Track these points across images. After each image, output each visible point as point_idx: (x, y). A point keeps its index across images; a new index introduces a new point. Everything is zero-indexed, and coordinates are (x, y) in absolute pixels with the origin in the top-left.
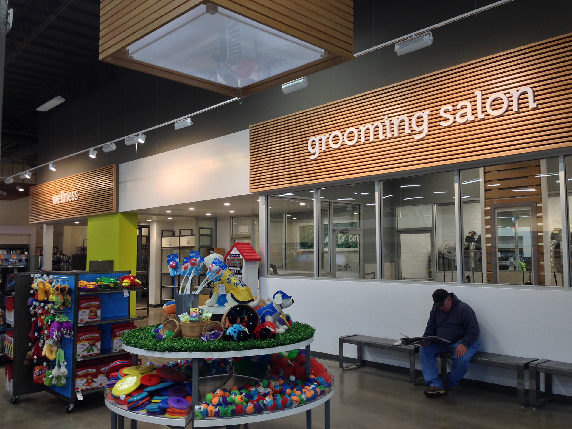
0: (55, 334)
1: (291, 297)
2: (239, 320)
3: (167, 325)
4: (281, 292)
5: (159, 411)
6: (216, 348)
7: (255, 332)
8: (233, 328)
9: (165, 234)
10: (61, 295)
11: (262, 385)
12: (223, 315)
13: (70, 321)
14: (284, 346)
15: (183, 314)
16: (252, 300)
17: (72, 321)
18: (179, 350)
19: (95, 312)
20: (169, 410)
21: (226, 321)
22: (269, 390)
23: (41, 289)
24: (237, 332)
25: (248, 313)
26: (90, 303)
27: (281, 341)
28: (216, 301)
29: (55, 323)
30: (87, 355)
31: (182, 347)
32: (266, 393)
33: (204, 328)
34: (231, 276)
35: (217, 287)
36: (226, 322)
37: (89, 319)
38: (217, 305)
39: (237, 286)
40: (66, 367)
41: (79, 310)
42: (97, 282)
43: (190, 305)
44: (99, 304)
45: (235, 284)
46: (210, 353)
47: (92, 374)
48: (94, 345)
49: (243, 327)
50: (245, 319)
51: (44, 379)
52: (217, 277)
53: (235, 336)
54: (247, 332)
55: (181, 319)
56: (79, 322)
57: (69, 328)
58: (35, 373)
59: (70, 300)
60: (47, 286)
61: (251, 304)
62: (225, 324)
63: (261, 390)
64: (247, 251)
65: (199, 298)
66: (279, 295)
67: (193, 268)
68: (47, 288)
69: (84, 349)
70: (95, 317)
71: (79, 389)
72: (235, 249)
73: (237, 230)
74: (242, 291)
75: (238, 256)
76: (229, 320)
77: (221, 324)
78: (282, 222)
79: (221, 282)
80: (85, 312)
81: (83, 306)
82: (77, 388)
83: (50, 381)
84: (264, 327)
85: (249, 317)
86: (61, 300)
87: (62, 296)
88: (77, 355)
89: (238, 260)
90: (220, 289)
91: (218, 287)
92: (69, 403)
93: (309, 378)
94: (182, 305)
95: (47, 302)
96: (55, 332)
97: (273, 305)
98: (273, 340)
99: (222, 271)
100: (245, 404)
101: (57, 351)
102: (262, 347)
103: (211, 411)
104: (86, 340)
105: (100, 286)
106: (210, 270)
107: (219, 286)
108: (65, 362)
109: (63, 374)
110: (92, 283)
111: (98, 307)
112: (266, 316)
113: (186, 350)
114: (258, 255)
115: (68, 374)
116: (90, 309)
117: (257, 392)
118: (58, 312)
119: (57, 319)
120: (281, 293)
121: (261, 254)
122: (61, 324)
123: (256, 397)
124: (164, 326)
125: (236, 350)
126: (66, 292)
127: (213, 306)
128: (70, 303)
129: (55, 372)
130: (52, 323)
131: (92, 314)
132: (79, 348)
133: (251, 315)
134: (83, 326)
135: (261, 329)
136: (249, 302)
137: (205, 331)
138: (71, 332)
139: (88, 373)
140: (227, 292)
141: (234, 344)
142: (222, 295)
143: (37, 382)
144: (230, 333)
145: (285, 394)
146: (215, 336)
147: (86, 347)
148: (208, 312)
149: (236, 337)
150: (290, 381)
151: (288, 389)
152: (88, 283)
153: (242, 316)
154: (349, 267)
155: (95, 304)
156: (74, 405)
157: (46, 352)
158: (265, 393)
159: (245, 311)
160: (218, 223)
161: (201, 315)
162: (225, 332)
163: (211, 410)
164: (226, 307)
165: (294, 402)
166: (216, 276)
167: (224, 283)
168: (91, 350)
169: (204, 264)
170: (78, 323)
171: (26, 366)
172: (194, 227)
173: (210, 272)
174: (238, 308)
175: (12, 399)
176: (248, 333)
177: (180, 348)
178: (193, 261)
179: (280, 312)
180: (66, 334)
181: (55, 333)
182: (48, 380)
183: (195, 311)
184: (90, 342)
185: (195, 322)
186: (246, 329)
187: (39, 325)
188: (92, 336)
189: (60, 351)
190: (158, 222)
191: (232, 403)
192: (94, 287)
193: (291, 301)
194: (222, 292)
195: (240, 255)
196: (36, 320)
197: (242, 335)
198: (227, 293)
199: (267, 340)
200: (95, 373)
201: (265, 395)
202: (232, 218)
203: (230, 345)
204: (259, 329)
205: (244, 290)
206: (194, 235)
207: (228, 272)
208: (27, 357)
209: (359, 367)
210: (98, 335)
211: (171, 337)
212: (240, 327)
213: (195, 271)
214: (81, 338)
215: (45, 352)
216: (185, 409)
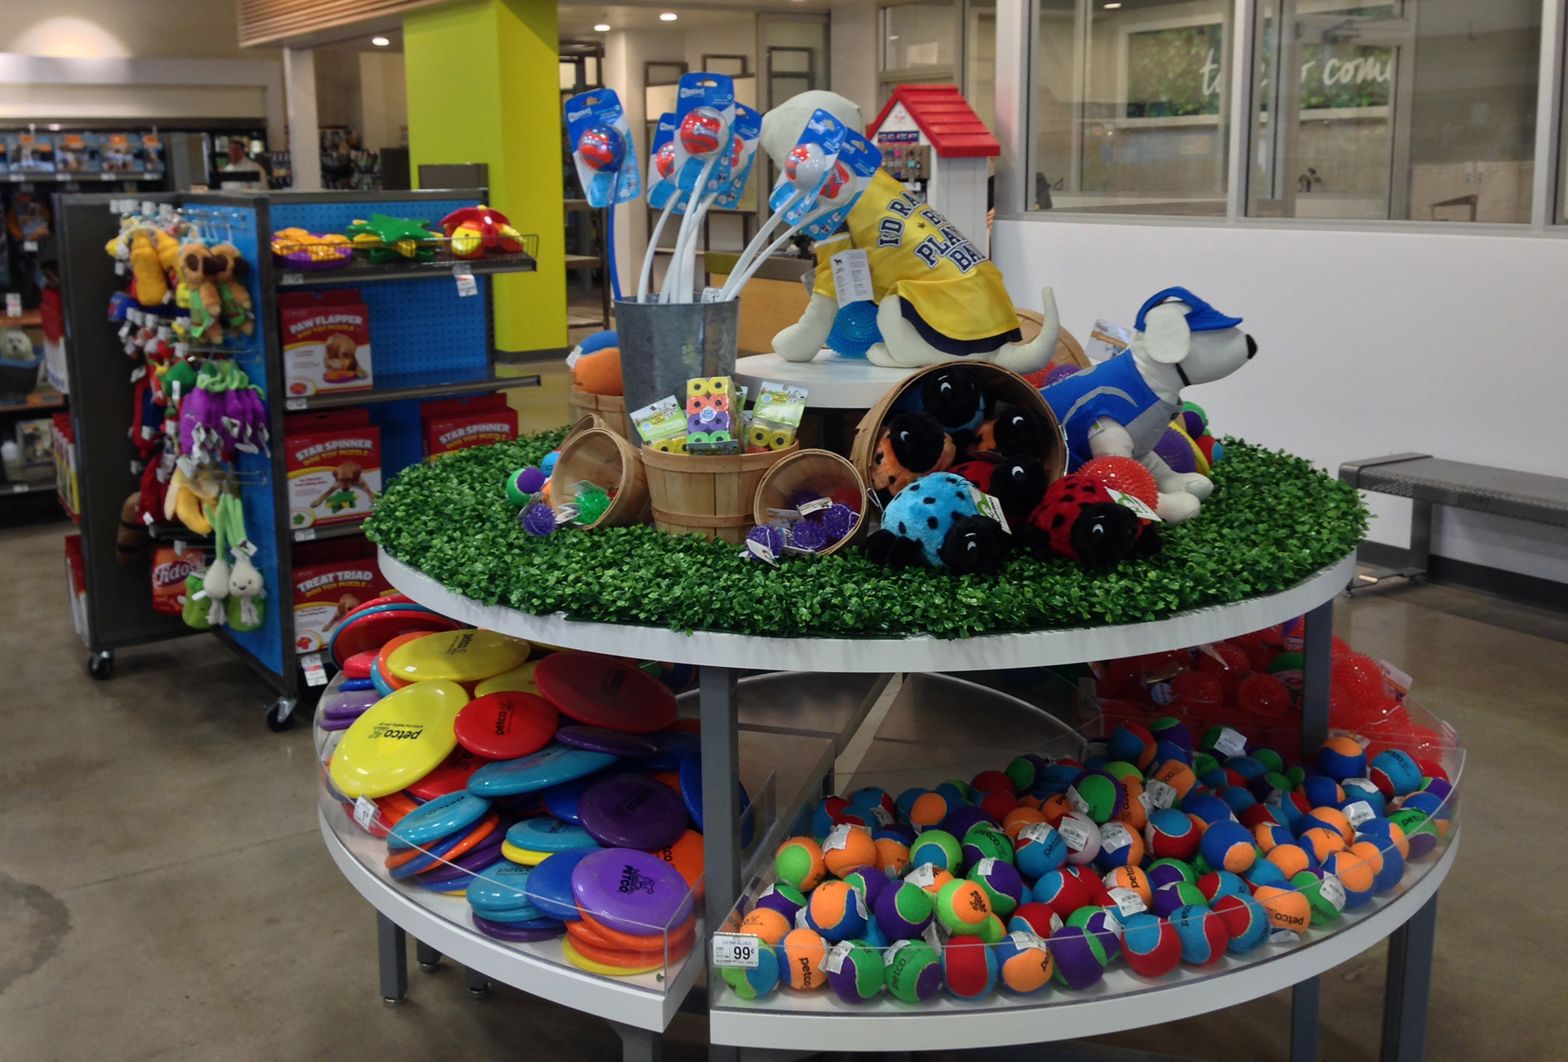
0: (199, 439)
1: (1239, 321)
2: (948, 446)
3: (581, 454)
4: (1184, 296)
5: (532, 920)
6: (826, 617)
7: (1044, 520)
8: (920, 500)
9: (656, 73)
10: (208, 284)
11: (1086, 810)
12: (863, 412)
13: (255, 390)
14: (1218, 607)
15: (655, 405)
16: (1014, 336)
17: (260, 390)
18: (625, 618)
19: (350, 355)
20: (579, 929)
21: (879, 450)
22: (1122, 838)
23: (145, 259)
24: (945, 522)
25: (1000, 405)
26: (327, 319)
27: (1199, 580)
28: (829, 332)
29: (195, 395)
30: (331, 518)
31: (636, 601)
32: (1110, 851)
33: (761, 486)
34: (902, 210)
35: (828, 267)
36: (878, 458)
37: (327, 380)
38: (827, 353)
39: (932, 262)
40: (255, 561)
41: (286, 347)
42: (351, 234)
43: (690, 356)
44: (365, 321)
45: (925, 252)
46: (791, 642)
47: (358, 588)
48: (355, 480)
49: (977, 495)
50: (980, 439)
51: (181, 599)
52: (829, 215)
53: (933, 543)
54: (998, 525)
55: (646, 431)
56: (289, 394)
57: (250, 416)
58: (159, 577)
59: (247, 305)
60: (165, 249)
61: (1009, 358)
62: (871, 469)
63: (1082, 836)
64: (946, 119)
65: (734, 323)
66: (1172, 315)
67: (702, 164)
68: (166, 255)
69: (316, 497)
70: (350, 374)
71: (310, 645)
72: (899, 110)
73: (901, 53)
74: (959, 286)
75: (911, 138)
76: (898, 448)
77: (855, 467)
78: (1070, 22)
79: (851, 239)
80: (309, 353)
81: (301, 332)
82: (303, 639)
83: (202, 609)
84: (1096, 499)
85: (1003, 430)
86: (208, 306)
87: (213, 289)
88: (292, 521)
89: (911, 153)
90: (846, 274)
91: (834, 264)
92: (278, 695)
93: (1330, 754)
94: (650, 358)
95: (168, 311)
96: (198, 430)
97: (1133, 363)
98: (1159, 580)
99: (855, 184)
100: (996, 925)
101: (217, 499)
102: (1097, 620)
103: (806, 967)
104: (324, 462)
105: (362, 252)
106: (792, 174)
107: (838, 262)
108: (249, 544)
109: (243, 588)
110: (329, 238)
111: (358, 337)
112: (1094, 423)
113: (660, 620)
114: (987, 134)
115: (265, 586)
116: (330, 341)
117: (1058, 855)
118: (206, 353)
119: (203, 380)
120: (1183, 302)
121: (1002, 129)
122: (217, 403)
123: (1055, 885)
124: (565, 460)
125: (941, 636)
126: (228, 273)
127: (807, 361)
128: (247, 319)
129: (213, 580)
130: (187, 396)
131: (337, 363)
132: (298, 494)
133: (1016, 419)
134: (305, 407)
135: (1083, 505)
136: (995, 343)
137: (766, 502)
138: (261, 430)
139: (341, 584)
140: (881, 291)
141: (929, 595)
142: (856, 306)
143: (167, 609)
144: (902, 527)
145: (1217, 865)
146: (821, 528)
147: (325, 489)
148: (781, 396)
149: (940, 553)
150: (1220, 757)
151: (1239, 844)
152: (314, 239)
153: (963, 423)
154: (1318, 180)
155: (347, 324)
156: (294, 702)
157: (177, 502)
158: (1102, 849)
159: (981, 402)
160: (835, 29)
161: (748, 413)
162: (876, 513)
163: (805, 962)
164: (874, 365)
165: (1280, 924)
166: (823, 210)
167: (863, 244)
168: (345, 501)
169: (759, 145)
170: (284, 397)
171: (124, 549)
172: (749, 50)
173: (789, 188)
174: (945, 385)
175: (91, 662)
176: (1006, 528)
177: (630, 608)
178: (697, 128)
179: (1174, 402)
180: (240, 440)
181: (199, 436)
182: (196, 608)
183: (714, 391)
184: (339, 469)
185: (714, 452)
186: (992, 508)
187: (154, 398)
188: (346, 449)
189: (225, 500)
190: (635, 33)
191: (925, 925)
192: (338, 255)
193: (1241, 345)
194: (856, 291)
195: (917, 132)
196: (146, 378)
197: (972, 545)
198: (883, 296)
199: (1122, 576)
200: (370, 586)
201: (1106, 862)
202: (885, 8)
203: (906, 604)
204: (1066, 505)
205: (968, 283)
206: (751, 76)
207: (887, 188)
208: (125, 516)
209: (1413, 584)
210: (368, 444)
211: (598, 522)
212: (960, 495)
213: (710, 177)
214: (304, 454)
215: (175, 503)
216: (659, 934)
